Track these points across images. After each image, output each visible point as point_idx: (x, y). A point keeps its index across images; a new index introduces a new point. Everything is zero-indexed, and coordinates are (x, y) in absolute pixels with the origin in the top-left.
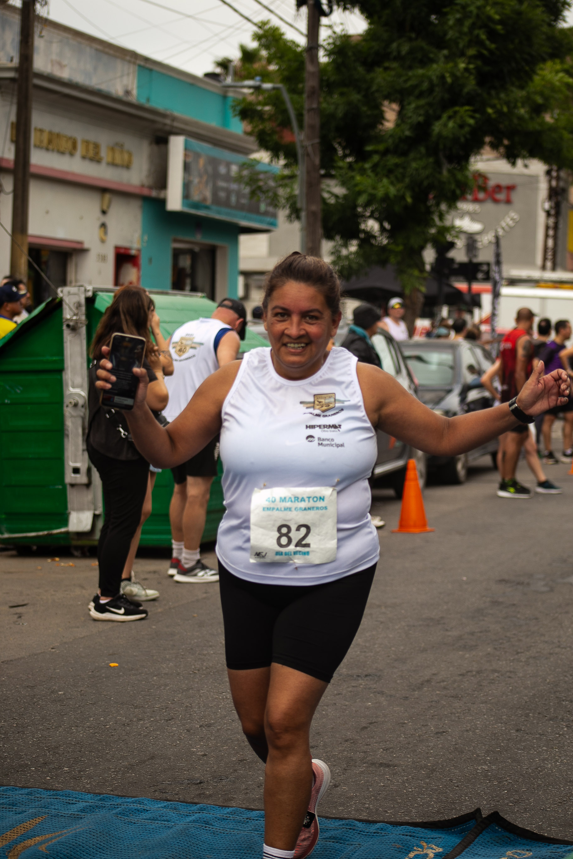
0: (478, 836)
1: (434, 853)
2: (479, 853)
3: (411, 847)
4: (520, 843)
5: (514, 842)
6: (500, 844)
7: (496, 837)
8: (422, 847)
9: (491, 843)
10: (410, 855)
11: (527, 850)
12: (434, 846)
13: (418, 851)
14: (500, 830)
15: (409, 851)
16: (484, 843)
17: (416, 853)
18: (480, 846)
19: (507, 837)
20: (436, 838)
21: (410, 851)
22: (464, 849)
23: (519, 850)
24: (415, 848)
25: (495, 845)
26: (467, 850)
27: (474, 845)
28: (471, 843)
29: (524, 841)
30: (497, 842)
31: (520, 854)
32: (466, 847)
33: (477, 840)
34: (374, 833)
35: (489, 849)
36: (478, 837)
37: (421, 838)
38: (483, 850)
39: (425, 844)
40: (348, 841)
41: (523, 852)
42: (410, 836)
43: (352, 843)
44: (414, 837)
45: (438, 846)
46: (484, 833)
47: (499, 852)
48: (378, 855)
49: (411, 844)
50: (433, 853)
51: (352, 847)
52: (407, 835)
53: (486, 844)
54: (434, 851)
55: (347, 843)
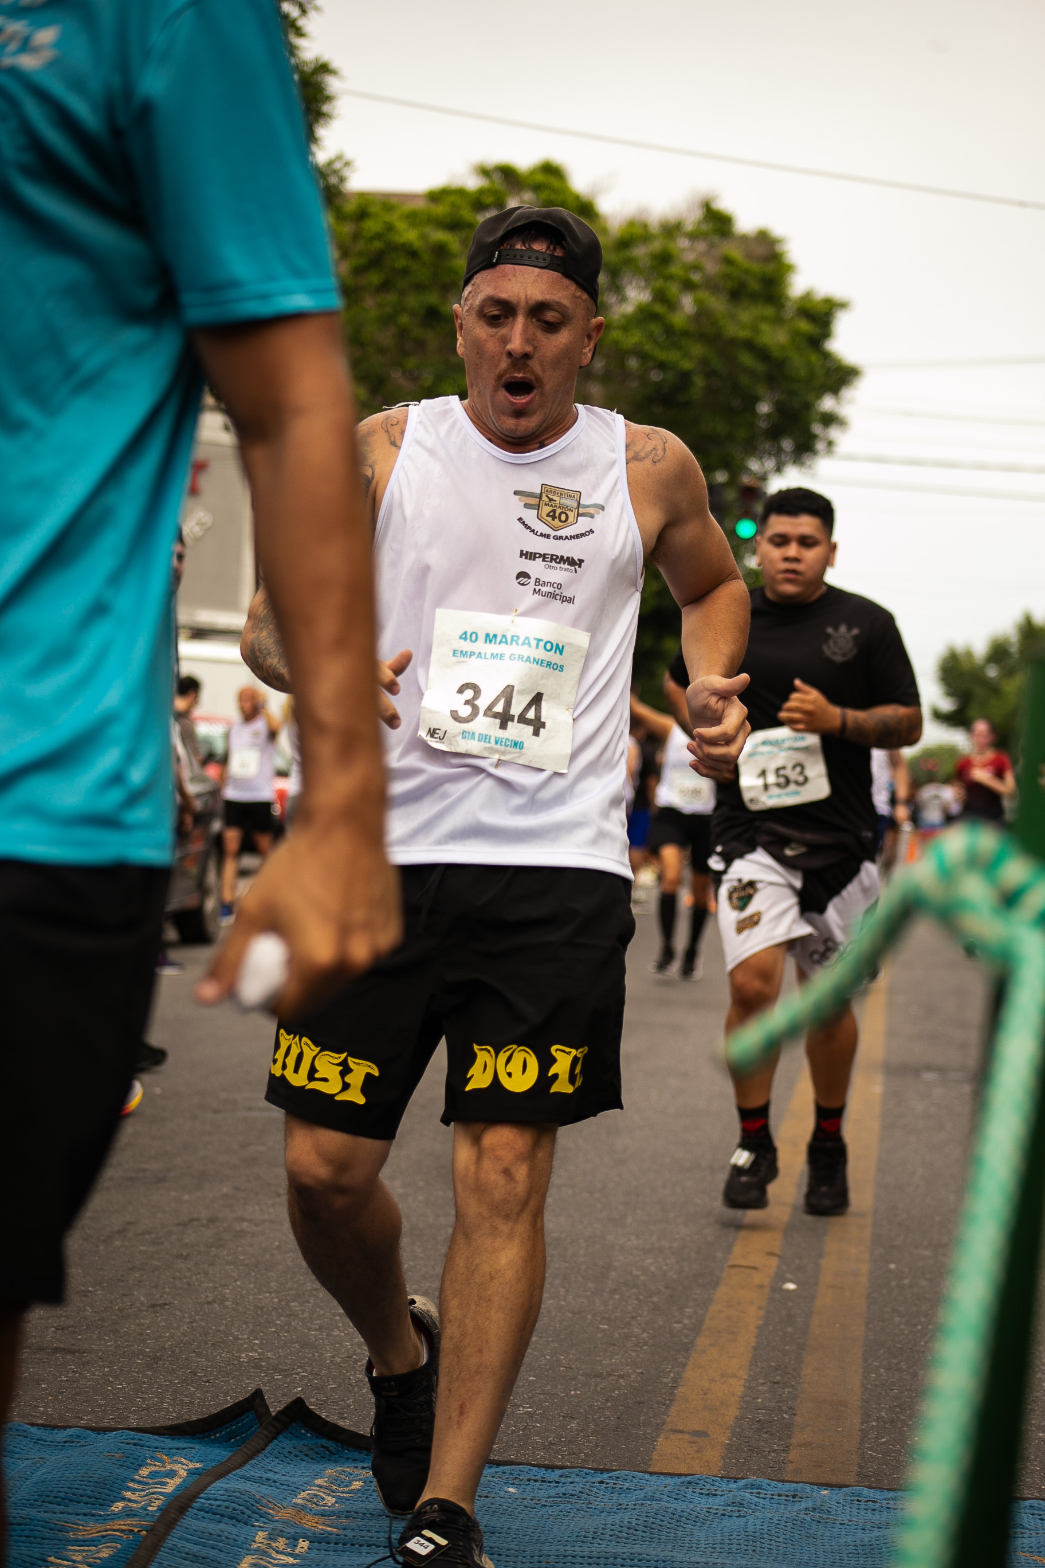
0: (270, 1442)
1: (188, 1470)
2: (276, 1470)
3: (142, 1458)
4: (348, 1459)
5: (337, 1456)
6: (312, 1459)
7: (304, 1445)
8: (161, 1461)
9: (296, 1456)
10: (141, 1472)
11: (363, 1468)
12: (185, 1461)
13: (156, 1465)
14: (309, 1435)
15: (138, 1465)
16: (282, 1455)
17: (153, 1469)
18: (275, 1459)
19: (323, 1447)
20: (184, 1449)
21: (140, 1466)
22: (248, 1461)
23: (348, 1467)
24: (149, 1461)
25: (302, 1460)
26: (253, 1462)
27: (265, 1456)
28: (259, 1452)
29: (356, 1455)
30: (307, 1455)
31: (351, 1475)
32: (251, 1458)
33: (269, 1448)
34: (65, 1442)
35: (292, 1466)
36: (271, 1444)
37: (156, 1448)
38: (281, 1466)
39: (164, 1457)
40: (18, 1453)
41: (356, 1471)
42: (135, 1444)
43: (27, 1456)
44: (142, 1446)
45: (191, 1461)
46: (281, 1438)
47: (311, 1471)
48: (84, 1471)
49: (139, 1454)
50: (184, 1470)
51: (29, 1462)
52: (128, 1444)
53: (286, 1457)
54: (184, 1467)
55: (17, 1456)
